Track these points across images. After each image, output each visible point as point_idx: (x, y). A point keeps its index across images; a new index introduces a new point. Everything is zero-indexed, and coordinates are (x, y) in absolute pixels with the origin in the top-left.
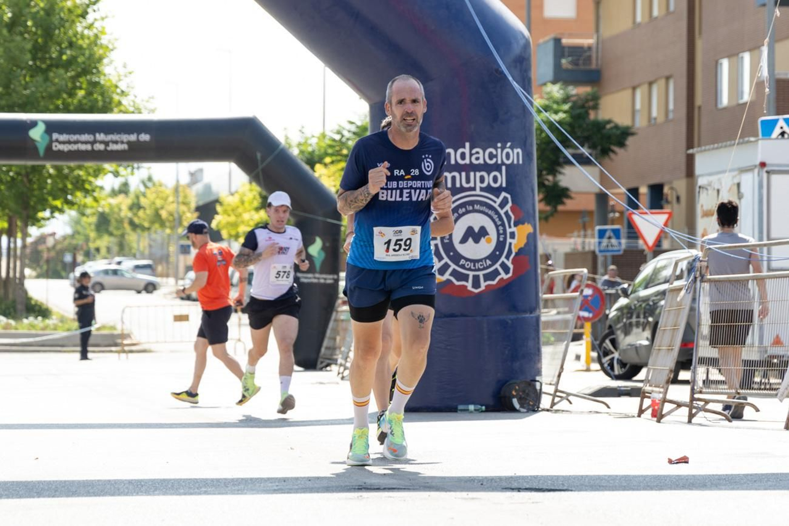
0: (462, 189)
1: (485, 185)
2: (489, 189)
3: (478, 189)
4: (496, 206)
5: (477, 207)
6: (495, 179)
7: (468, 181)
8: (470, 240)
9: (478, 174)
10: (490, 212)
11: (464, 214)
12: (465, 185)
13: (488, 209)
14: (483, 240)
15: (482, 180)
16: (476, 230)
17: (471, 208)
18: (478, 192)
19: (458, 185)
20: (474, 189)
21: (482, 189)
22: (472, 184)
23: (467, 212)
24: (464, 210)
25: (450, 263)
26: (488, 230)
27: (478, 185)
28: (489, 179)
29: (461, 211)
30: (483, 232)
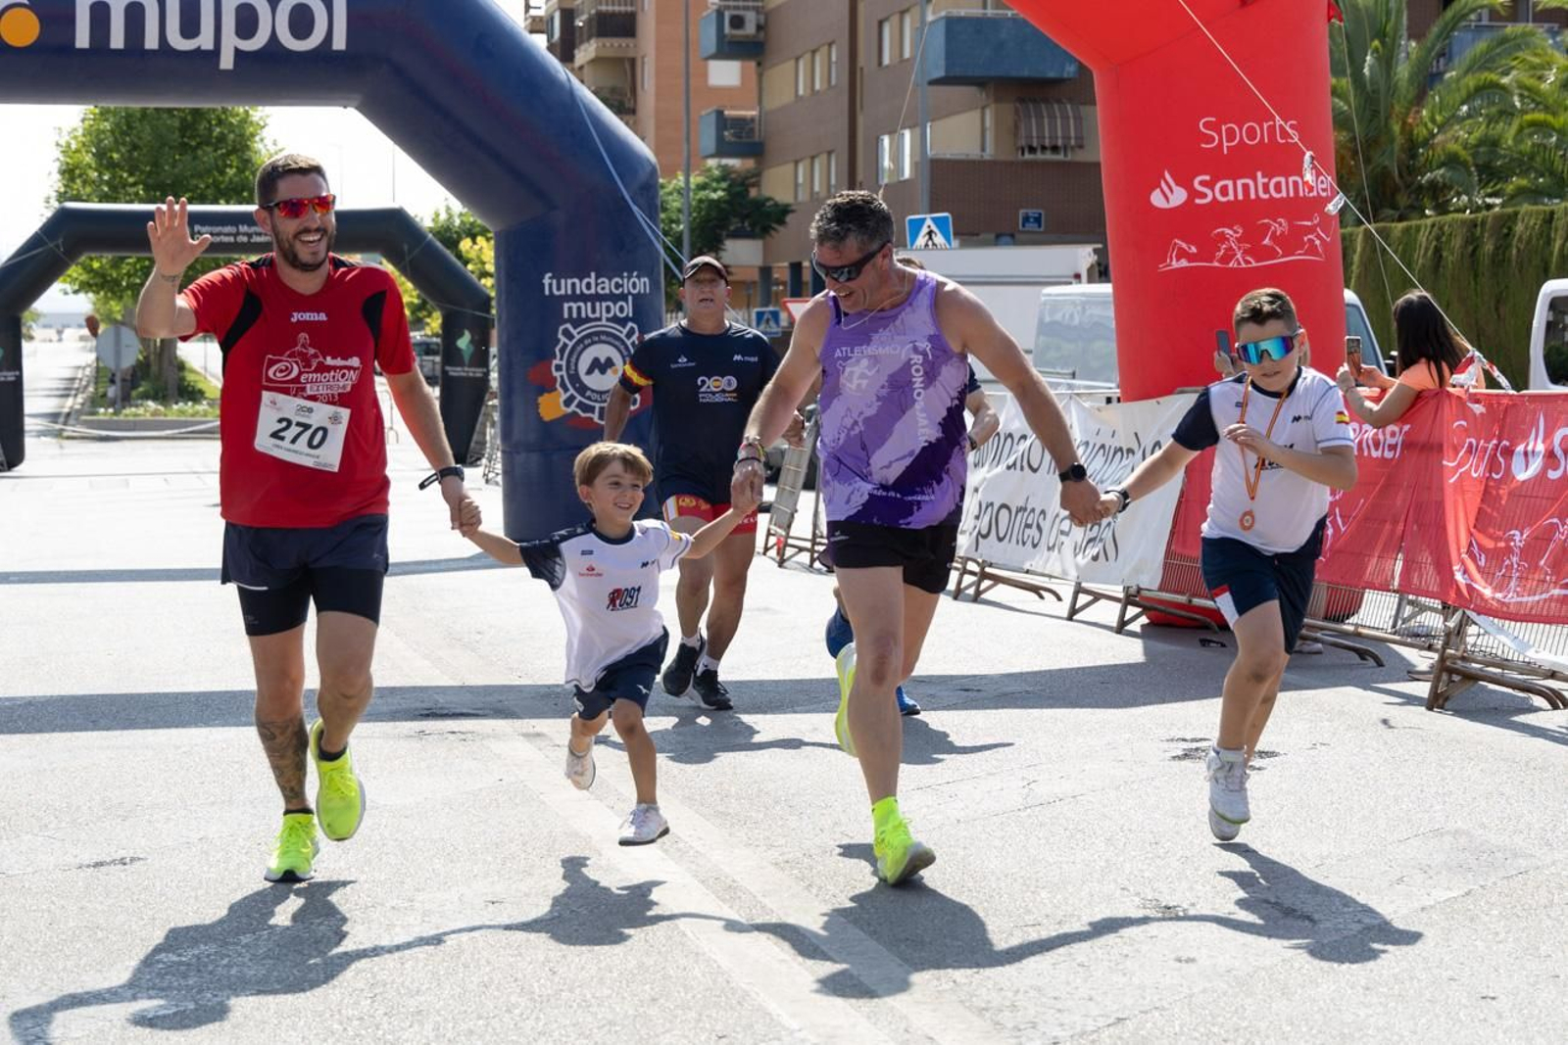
0: (588, 320)
1: (611, 315)
2: (615, 319)
3: (604, 319)
4: (623, 336)
5: (603, 338)
6: (622, 309)
7: (594, 311)
8: (597, 371)
9: (604, 304)
10: (617, 343)
11: (589, 345)
12: (591, 316)
13: (613, 340)
14: (609, 371)
15: (608, 310)
16: (603, 360)
17: (596, 339)
18: (604, 322)
19: (583, 315)
20: (600, 319)
21: (608, 320)
22: (597, 315)
23: (593, 343)
24: (589, 341)
25: (576, 394)
26: (615, 360)
27: (604, 315)
28: (615, 309)
29: (587, 342)
30: (609, 363)
